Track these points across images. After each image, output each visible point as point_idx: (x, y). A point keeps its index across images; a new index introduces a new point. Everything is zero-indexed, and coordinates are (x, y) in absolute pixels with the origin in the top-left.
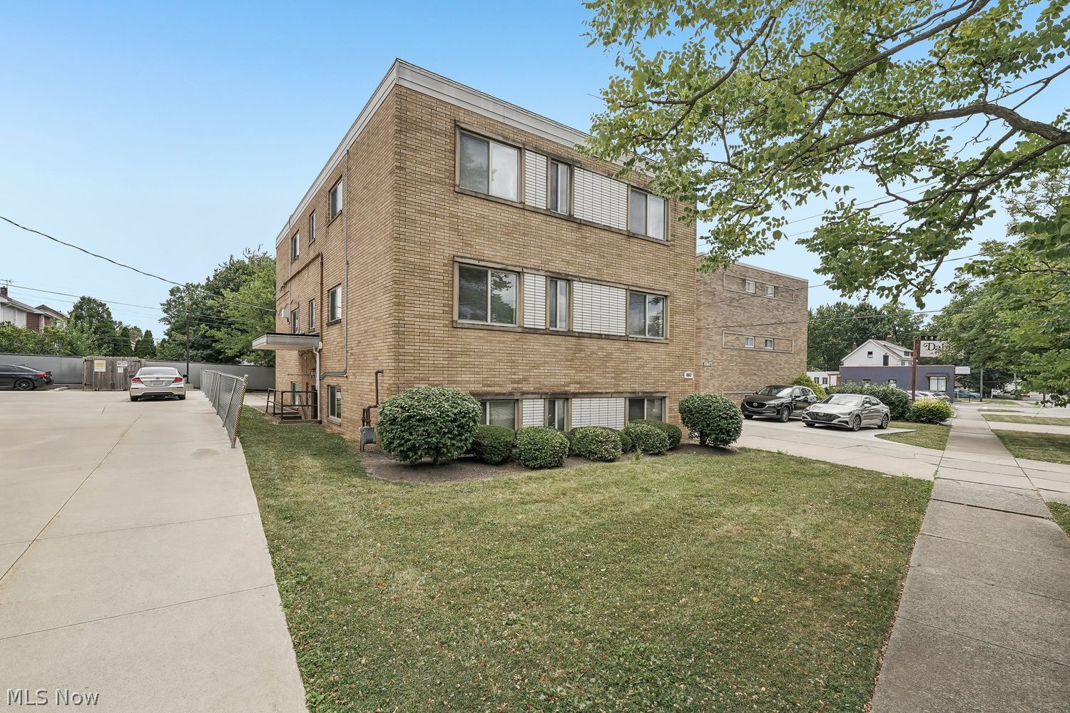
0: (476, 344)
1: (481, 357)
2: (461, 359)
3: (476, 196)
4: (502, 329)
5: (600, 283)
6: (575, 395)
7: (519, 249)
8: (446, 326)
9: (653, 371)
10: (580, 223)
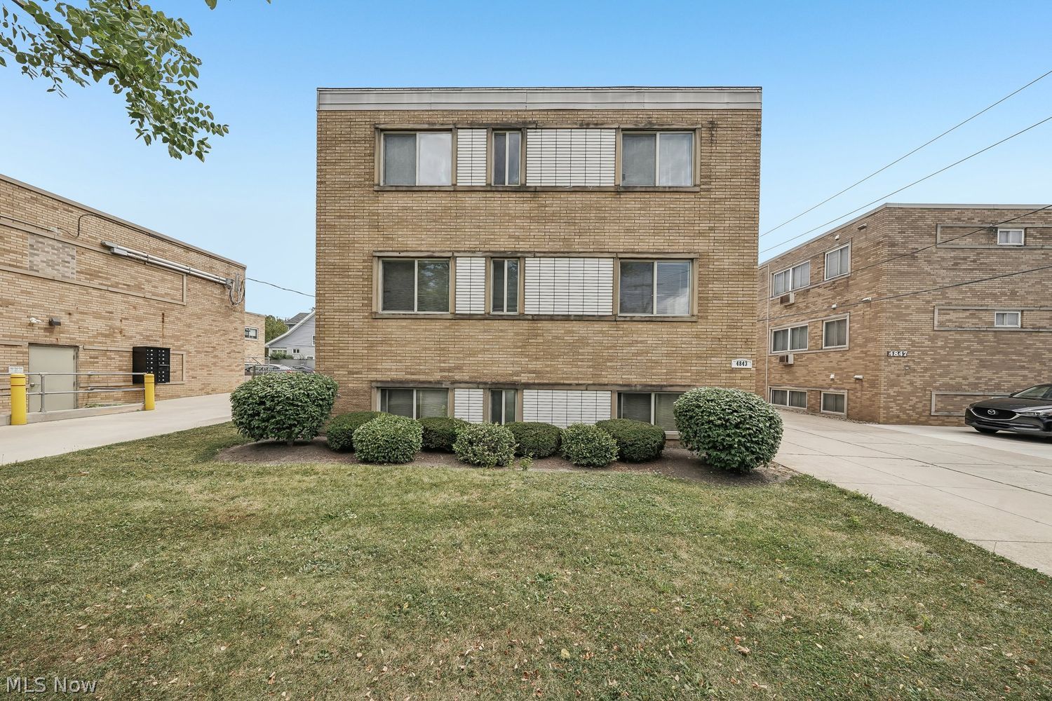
0: (398, 333)
1: (404, 346)
2: (382, 348)
3: (398, 190)
4: (427, 317)
5: (566, 255)
6: (528, 386)
7: (449, 233)
8: (365, 317)
9: (665, 358)
10: (536, 191)
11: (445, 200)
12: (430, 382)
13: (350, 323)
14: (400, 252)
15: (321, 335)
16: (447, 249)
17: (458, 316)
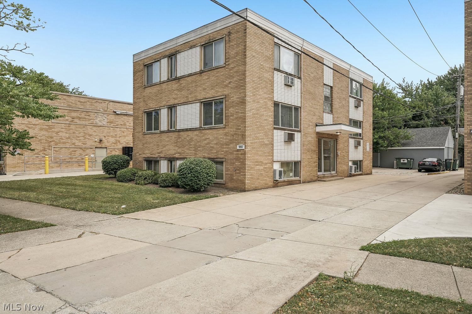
0: (149, 139)
2: (146, 145)
4: (155, 133)
5: (187, 103)
6: (177, 159)
7: (159, 100)
8: (143, 134)
9: (215, 145)
10: (179, 78)
11: (158, 88)
13: (139, 137)
14: (150, 109)
15: (134, 141)
16: (159, 106)
17: (161, 132)
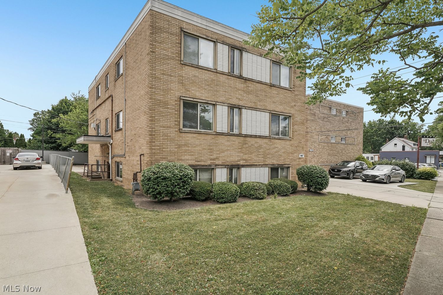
0: (192, 140)
1: (195, 147)
2: (184, 148)
3: (192, 66)
5: (256, 109)
6: (243, 166)
7: (214, 93)
8: (176, 131)
9: (283, 154)
10: (246, 80)
11: (212, 76)
12: (206, 166)
13: (168, 134)
14: (194, 98)
15: (153, 140)
16: (213, 100)
17: (218, 133)
